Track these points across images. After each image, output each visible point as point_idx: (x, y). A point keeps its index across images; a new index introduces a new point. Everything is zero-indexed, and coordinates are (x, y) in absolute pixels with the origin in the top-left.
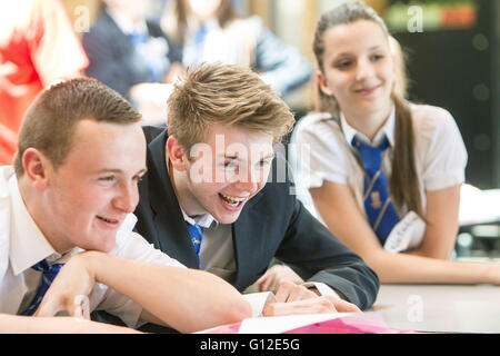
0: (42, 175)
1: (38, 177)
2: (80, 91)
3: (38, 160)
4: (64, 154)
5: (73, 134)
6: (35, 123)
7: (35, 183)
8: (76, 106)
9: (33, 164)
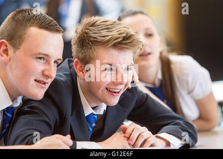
0: (7, 55)
1: (5, 55)
2: (32, 13)
3: (6, 46)
4: (20, 44)
5: (25, 33)
6: (7, 28)
7: (3, 58)
8: (29, 20)
9: (3, 48)
